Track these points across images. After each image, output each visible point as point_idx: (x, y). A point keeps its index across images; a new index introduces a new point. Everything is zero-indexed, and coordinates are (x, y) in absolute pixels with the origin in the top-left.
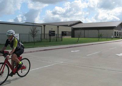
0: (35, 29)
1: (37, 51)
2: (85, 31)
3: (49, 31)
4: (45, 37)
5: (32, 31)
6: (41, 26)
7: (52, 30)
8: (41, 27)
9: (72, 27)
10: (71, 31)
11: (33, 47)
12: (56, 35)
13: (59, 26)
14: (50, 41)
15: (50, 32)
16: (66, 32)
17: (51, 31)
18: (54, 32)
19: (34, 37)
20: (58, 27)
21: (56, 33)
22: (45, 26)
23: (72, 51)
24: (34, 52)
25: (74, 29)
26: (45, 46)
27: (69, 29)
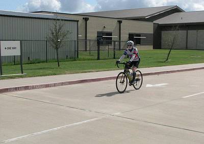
0: (60, 28)
1: (62, 84)
2: (189, 31)
3: (98, 33)
4: (88, 49)
5: (53, 33)
6: (78, 21)
7: (106, 30)
8: (76, 23)
9: (154, 22)
10: (152, 32)
11: (55, 74)
12: (114, 44)
13: (123, 21)
14: (98, 59)
15: (100, 35)
16: (139, 35)
17: (103, 33)
18: (110, 34)
19: (57, 49)
20: (120, 22)
21: (115, 37)
22: (86, 20)
23: (148, 85)
24: (55, 85)
25: (160, 29)
26: (83, 70)
27: (148, 29)
